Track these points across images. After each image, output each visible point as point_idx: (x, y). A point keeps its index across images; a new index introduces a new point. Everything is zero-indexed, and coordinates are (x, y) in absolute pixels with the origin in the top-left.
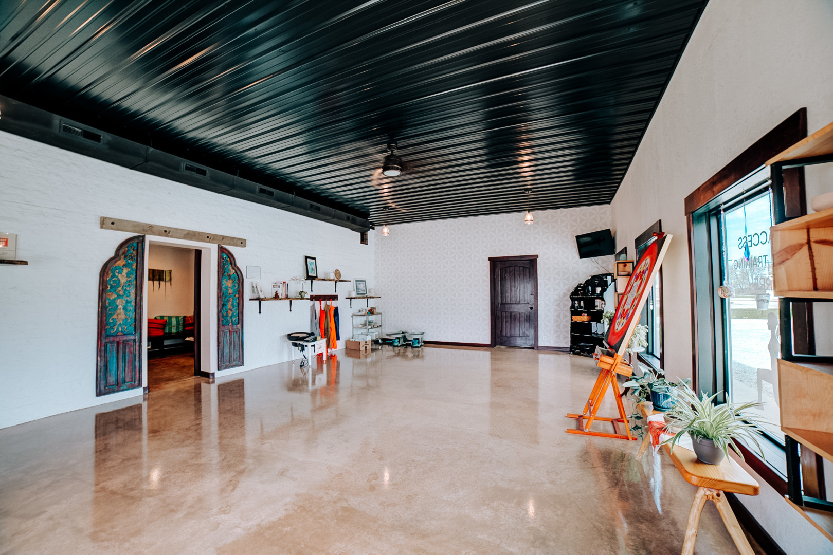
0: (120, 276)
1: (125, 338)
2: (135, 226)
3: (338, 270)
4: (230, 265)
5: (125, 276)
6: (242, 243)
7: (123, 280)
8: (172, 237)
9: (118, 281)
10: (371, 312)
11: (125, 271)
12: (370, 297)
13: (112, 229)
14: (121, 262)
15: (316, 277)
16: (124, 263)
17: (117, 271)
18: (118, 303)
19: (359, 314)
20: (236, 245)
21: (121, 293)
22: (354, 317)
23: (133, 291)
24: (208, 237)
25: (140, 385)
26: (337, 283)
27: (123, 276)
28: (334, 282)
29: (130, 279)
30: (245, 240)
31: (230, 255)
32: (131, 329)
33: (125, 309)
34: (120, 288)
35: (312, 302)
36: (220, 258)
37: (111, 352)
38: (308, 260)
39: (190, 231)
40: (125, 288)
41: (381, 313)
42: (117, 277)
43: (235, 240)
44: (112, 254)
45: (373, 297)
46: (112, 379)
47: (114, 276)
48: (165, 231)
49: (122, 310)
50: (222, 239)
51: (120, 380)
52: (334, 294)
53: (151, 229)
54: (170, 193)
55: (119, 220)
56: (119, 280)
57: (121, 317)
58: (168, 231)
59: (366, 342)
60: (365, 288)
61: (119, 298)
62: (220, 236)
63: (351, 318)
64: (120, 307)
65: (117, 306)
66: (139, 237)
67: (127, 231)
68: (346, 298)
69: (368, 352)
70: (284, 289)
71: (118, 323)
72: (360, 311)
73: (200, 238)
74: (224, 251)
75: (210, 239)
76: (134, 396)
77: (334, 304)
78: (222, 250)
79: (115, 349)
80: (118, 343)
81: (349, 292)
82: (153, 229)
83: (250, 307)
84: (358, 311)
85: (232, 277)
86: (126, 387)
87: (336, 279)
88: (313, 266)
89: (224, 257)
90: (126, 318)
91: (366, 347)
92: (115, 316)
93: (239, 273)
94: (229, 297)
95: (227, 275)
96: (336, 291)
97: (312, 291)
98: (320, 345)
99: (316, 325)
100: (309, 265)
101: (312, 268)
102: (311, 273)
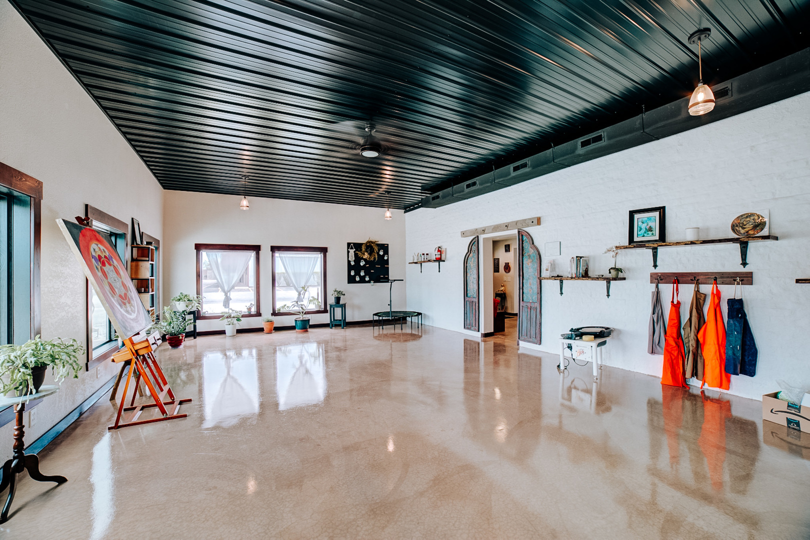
1: (473, 300)
3: (750, 216)
4: (530, 246)
5: (472, 262)
6: (533, 222)
7: (472, 265)
11: (472, 260)
15: (663, 240)
16: (472, 255)
17: (470, 260)
18: (470, 279)
23: (475, 272)
24: (506, 226)
25: (479, 330)
26: (751, 244)
28: (737, 245)
30: (538, 218)
31: (529, 236)
32: (475, 295)
33: (473, 282)
36: (520, 241)
38: (635, 216)
39: (495, 225)
43: (526, 222)
44: (467, 251)
46: (468, 322)
51: (471, 324)
52: (741, 269)
53: (481, 231)
56: (470, 265)
57: (472, 287)
62: (514, 222)
64: (471, 281)
66: (475, 237)
67: (470, 236)
68: (798, 281)
73: (501, 228)
74: (523, 234)
75: (508, 226)
78: (520, 233)
79: (469, 305)
80: (470, 302)
82: (483, 230)
85: (531, 256)
86: (473, 329)
89: (525, 238)
91: (793, 423)
93: (537, 251)
94: (529, 276)
95: (527, 255)
96: (744, 264)
97: (655, 266)
98: (583, 348)
99: (656, 324)
100: (640, 223)
101: (648, 227)
102: (646, 235)
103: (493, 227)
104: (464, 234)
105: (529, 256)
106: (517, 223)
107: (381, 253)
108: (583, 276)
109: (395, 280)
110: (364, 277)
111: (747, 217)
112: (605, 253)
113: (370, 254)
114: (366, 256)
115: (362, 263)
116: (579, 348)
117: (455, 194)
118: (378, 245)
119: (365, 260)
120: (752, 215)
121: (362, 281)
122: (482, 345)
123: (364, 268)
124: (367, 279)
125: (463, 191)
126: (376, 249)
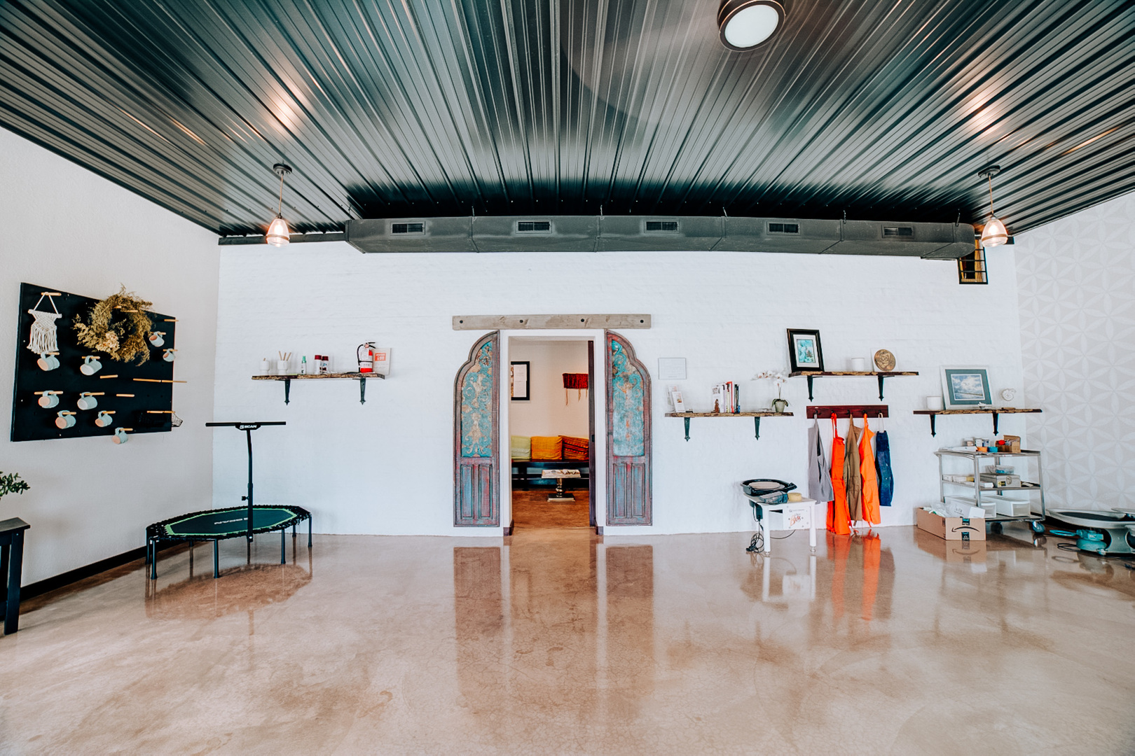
0: (474, 385)
1: (481, 461)
2: (484, 321)
3: (885, 352)
4: (627, 360)
5: (480, 384)
6: (643, 321)
7: (478, 390)
8: (530, 328)
9: (473, 391)
10: (1003, 447)
11: (480, 378)
12: (1005, 410)
13: (461, 329)
14: (476, 368)
15: (821, 368)
16: (479, 368)
17: (472, 379)
18: (473, 418)
19: (963, 449)
20: (632, 326)
21: (476, 405)
22: (946, 457)
23: (489, 403)
24: (583, 320)
25: (497, 524)
26: (886, 380)
27: (477, 385)
28: (876, 379)
29: (484, 388)
30: (649, 316)
31: (626, 343)
32: (489, 452)
33: (481, 425)
34: (475, 400)
35: (811, 420)
36: (609, 351)
37: (466, 476)
38: (796, 337)
39: (555, 316)
40: (480, 399)
41: (1038, 452)
42: (473, 386)
43: (629, 319)
44: (466, 359)
45: (1014, 411)
46: (467, 510)
47: (469, 385)
48: (521, 321)
49: (477, 427)
50: (607, 320)
51: (477, 513)
52: (878, 402)
53: (503, 321)
54: (530, 270)
55: (467, 317)
56: (474, 389)
57: (476, 436)
58: (524, 320)
59: (966, 521)
60: (981, 389)
61: (475, 412)
62: (602, 315)
63: (937, 458)
64: (476, 422)
65: (473, 422)
66: (492, 334)
67: (477, 329)
68: (916, 412)
69: (972, 548)
70: (729, 395)
71: (474, 443)
72: (965, 444)
73: (570, 324)
74: (614, 338)
75: (587, 321)
76: (492, 535)
77: (875, 424)
78: (610, 337)
79: (470, 474)
80: (473, 467)
81: (925, 399)
82: (506, 321)
83: (666, 430)
84: (960, 443)
85: (631, 378)
86: (482, 523)
87: (878, 370)
88: (810, 349)
89: (617, 347)
90: (482, 438)
91: (965, 535)
92: (471, 434)
93: (642, 371)
94: (626, 411)
95: (621, 375)
96: (881, 397)
97: (811, 398)
98: (798, 512)
99: (821, 467)
100: (799, 346)
101: (807, 351)
102: (806, 360)
103: (549, 318)
104: (461, 323)
105: (627, 378)
106: (608, 317)
107: (158, 341)
108: (734, 413)
109: (259, 425)
110: (93, 414)
111: (883, 353)
112: (753, 379)
113: (122, 341)
114: (110, 343)
115: (90, 367)
116: (794, 513)
117: (478, 233)
118: (150, 315)
119: (104, 357)
120: (886, 352)
121: (86, 426)
122: (505, 552)
123: (92, 383)
124: (104, 420)
125: (508, 233)
126: (145, 324)
